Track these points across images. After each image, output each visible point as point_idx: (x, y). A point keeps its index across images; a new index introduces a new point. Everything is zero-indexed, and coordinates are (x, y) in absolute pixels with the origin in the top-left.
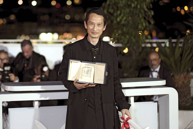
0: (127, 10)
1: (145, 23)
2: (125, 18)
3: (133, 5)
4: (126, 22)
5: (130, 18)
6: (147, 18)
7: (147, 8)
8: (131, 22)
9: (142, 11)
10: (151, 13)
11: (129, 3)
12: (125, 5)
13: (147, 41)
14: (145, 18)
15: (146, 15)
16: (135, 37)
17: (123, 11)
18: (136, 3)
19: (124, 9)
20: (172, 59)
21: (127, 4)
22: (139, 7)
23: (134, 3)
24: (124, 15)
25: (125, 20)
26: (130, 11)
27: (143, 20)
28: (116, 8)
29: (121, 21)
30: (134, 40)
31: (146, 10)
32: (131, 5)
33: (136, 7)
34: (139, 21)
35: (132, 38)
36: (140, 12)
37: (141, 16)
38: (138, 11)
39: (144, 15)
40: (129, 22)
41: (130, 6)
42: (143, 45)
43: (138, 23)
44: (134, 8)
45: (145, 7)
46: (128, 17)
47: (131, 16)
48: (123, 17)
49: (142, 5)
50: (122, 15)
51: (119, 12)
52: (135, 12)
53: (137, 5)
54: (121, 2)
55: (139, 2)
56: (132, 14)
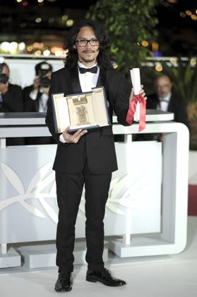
0: (123, 17)
1: (147, 34)
2: (119, 27)
3: (131, 10)
4: (121, 33)
5: (127, 27)
7: (150, 14)
8: (127, 33)
9: (143, 19)
10: (154, 21)
11: (126, 7)
12: (120, 10)
13: (149, 58)
14: (146, 28)
15: (148, 24)
17: (117, 17)
19: (120, 15)
20: (181, 84)
21: (123, 8)
22: (139, 12)
23: (132, 6)
24: (119, 23)
25: (121, 30)
26: (127, 17)
27: (143, 31)
28: (107, 14)
29: (114, 30)
30: (131, 57)
31: (148, 16)
32: (128, 10)
33: (134, 13)
34: (138, 32)
35: (129, 54)
36: (140, 19)
37: (141, 26)
38: (136, 19)
39: (145, 24)
40: (124, 33)
41: (126, 11)
42: (143, 64)
43: (138, 35)
45: (147, 13)
46: (124, 25)
47: (128, 25)
48: (117, 26)
49: (143, 10)
50: (116, 23)
51: (112, 19)
52: (133, 19)
53: (136, 10)
54: (115, 5)
55: (140, 5)
56: (129, 22)
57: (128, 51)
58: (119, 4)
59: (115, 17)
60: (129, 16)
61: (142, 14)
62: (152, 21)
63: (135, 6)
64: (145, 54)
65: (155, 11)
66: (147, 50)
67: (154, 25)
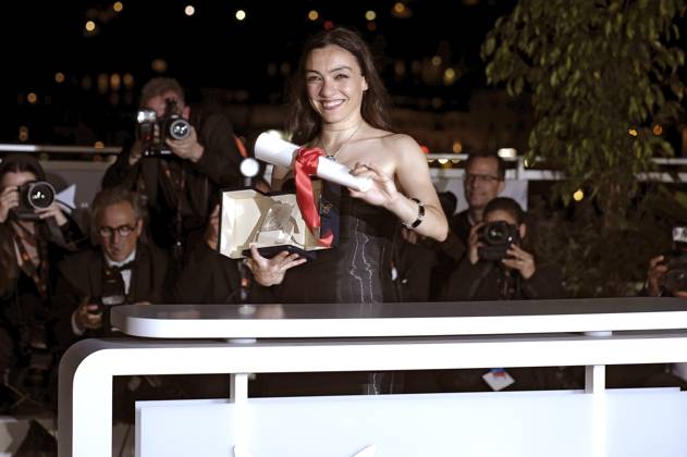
0: (588, 46)
2: (577, 75)
3: (608, 28)
6: (659, 76)
8: (600, 91)
11: (595, 19)
18: (620, 18)
19: (577, 42)
21: (589, 23)
22: (630, 33)
23: (613, 19)
25: (581, 82)
28: (544, 39)
29: (562, 84)
31: (658, 45)
32: (601, 28)
33: (619, 35)
34: (631, 88)
35: (605, 149)
36: (636, 51)
37: (637, 70)
38: (626, 51)
43: (628, 95)
44: (614, 36)
47: (602, 70)
49: (643, 28)
51: (556, 53)
52: (615, 53)
53: (624, 28)
55: (633, 14)
56: (605, 61)
57: (603, 141)
60: (604, 45)
61: (641, 38)
62: (670, 58)
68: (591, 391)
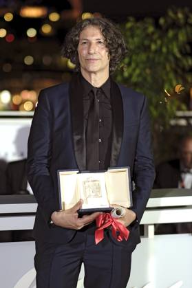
0: (143, 57)
2: (138, 71)
3: (153, 47)
4: (140, 79)
5: (148, 71)
6: (179, 71)
7: (181, 52)
8: (149, 79)
9: (171, 58)
10: (187, 61)
11: (146, 42)
12: (138, 47)
13: (180, 114)
14: (176, 72)
15: (177, 65)
16: (156, 107)
17: (134, 57)
19: (137, 54)
21: (143, 45)
22: (164, 50)
23: (155, 42)
24: (137, 66)
25: (139, 75)
26: (148, 58)
27: (172, 76)
29: (131, 76)
30: (155, 113)
31: (178, 55)
32: (149, 47)
33: (159, 51)
34: (165, 78)
35: (152, 109)
36: (167, 59)
37: (168, 68)
38: (162, 59)
39: (174, 66)
40: (145, 79)
41: (147, 49)
42: (173, 122)
43: (163, 82)
44: (156, 52)
45: (176, 50)
46: (144, 69)
47: (150, 68)
48: (134, 70)
49: (170, 47)
50: (133, 65)
52: (156, 60)
53: (161, 47)
54: (130, 40)
55: (166, 40)
56: (151, 64)
58: (136, 40)
59: (131, 58)
60: (151, 55)
61: (170, 52)
62: (184, 62)
63: (159, 42)
64: (174, 108)
65: (188, 48)
66: (177, 103)
67: (187, 68)
68: (147, 236)
